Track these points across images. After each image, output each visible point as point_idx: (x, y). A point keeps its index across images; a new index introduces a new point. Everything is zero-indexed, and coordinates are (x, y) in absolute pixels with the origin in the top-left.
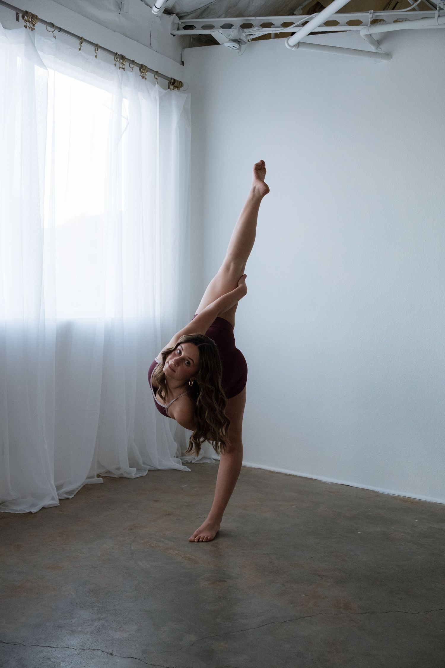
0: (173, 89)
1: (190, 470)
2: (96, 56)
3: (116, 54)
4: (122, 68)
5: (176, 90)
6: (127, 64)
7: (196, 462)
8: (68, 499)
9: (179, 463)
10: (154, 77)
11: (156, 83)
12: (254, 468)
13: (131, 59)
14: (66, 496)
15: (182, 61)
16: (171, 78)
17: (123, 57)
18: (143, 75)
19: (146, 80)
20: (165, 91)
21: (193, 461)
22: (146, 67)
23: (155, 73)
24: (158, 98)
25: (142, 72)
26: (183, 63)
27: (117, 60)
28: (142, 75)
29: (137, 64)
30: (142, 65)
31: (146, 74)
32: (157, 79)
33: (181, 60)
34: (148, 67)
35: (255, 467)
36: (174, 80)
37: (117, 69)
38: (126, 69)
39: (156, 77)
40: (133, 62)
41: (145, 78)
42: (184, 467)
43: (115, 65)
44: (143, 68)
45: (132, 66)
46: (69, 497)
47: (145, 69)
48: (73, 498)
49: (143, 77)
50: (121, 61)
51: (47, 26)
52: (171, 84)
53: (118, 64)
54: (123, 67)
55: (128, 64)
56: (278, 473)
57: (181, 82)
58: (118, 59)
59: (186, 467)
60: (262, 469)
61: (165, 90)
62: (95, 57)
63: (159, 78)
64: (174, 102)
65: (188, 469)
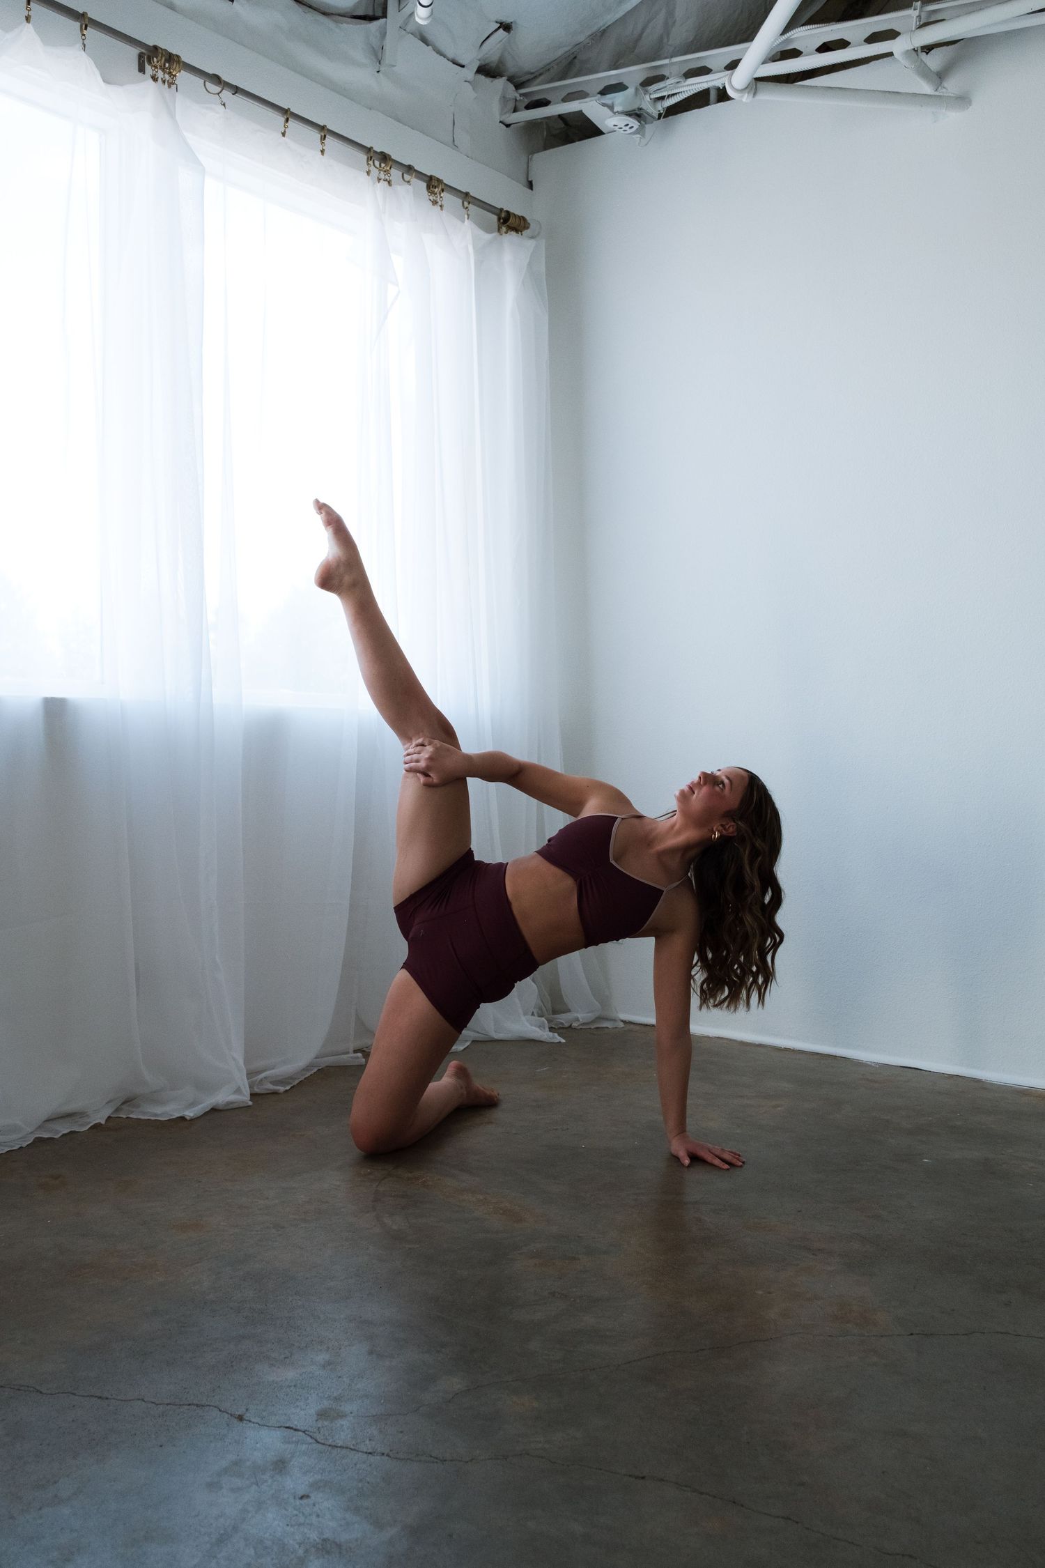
0: (506, 233)
1: (563, 1041)
2: (322, 151)
3: (368, 150)
4: (385, 180)
5: (513, 233)
6: (395, 173)
7: (581, 1027)
8: (275, 1093)
9: (541, 1026)
10: (461, 204)
11: (466, 216)
12: (708, 1037)
13: (407, 164)
14: (272, 1087)
15: (530, 179)
16: (501, 210)
17: (384, 158)
18: (434, 198)
19: (442, 209)
20: (488, 237)
21: (575, 1025)
22: (439, 181)
23: (463, 196)
24: (471, 249)
25: (433, 193)
26: (530, 185)
27: (374, 163)
28: (431, 198)
29: (420, 175)
30: (431, 178)
31: (441, 197)
32: (467, 208)
33: (528, 179)
34: (445, 182)
35: (711, 1035)
36: (508, 212)
37: (374, 183)
38: (393, 183)
39: (466, 204)
40: (409, 169)
41: (441, 206)
42: (551, 1034)
43: (368, 173)
44: (433, 184)
45: (407, 177)
46: (279, 1090)
47: (439, 185)
48: (286, 1091)
49: (435, 203)
50: (383, 165)
51: (207, 83)
52: (502, 221)
53: (375, 172)
54: (387, 177)
55: (401, 173)
56: (760, 1046)
57: (523, 217)
58: (377, 163)
59: (556, 1034)
60: (727, 1039)
61: (488, 231)
62: (320, 153)
63: (471, 207)
64: (508, 257)
65: (559, 1038)
